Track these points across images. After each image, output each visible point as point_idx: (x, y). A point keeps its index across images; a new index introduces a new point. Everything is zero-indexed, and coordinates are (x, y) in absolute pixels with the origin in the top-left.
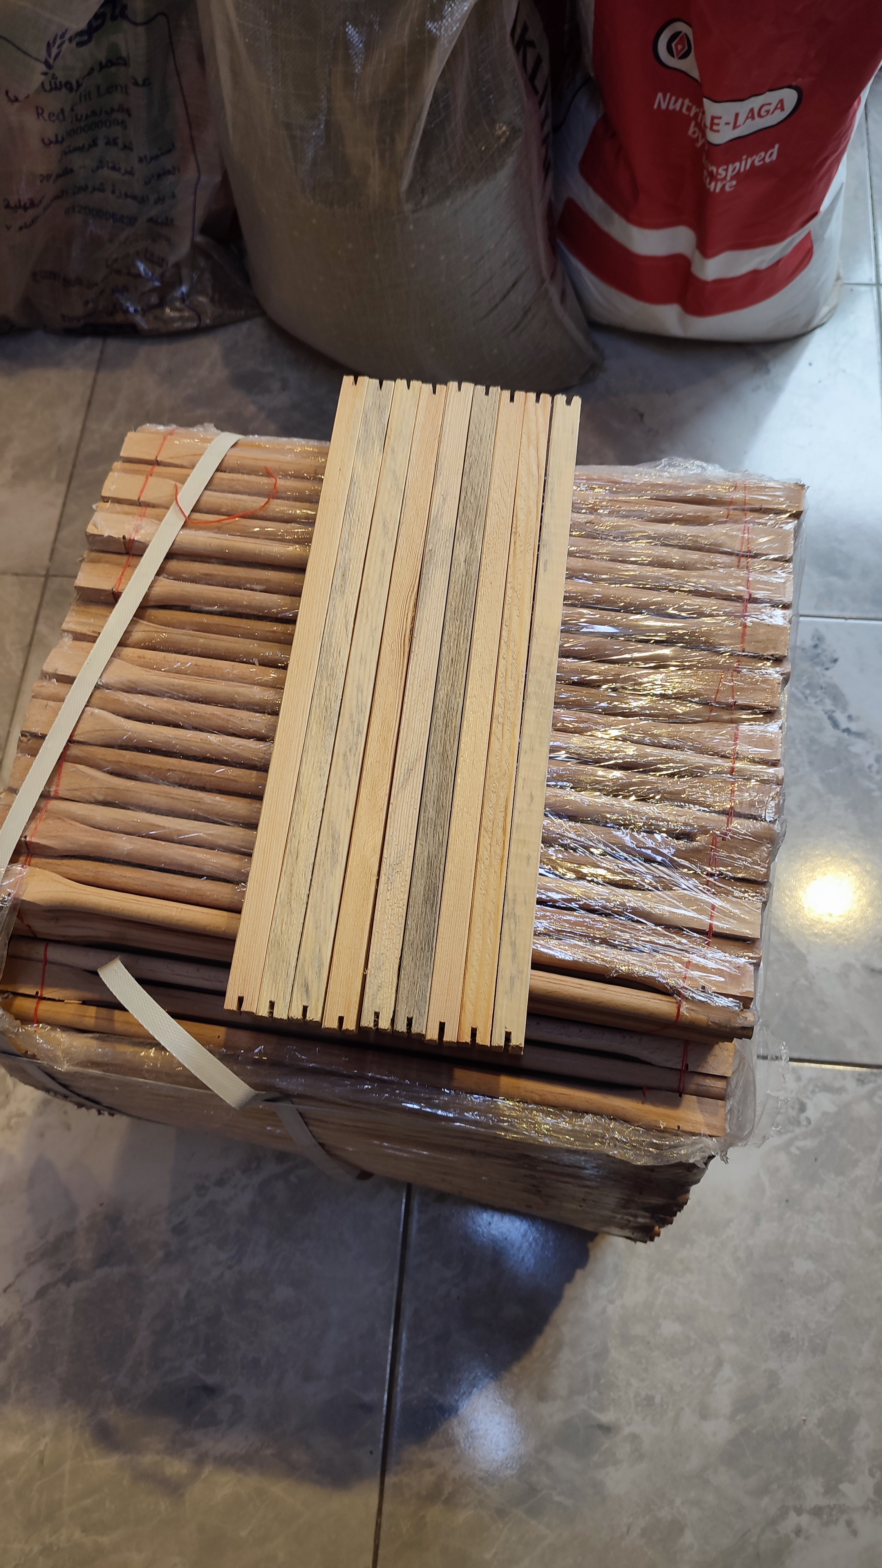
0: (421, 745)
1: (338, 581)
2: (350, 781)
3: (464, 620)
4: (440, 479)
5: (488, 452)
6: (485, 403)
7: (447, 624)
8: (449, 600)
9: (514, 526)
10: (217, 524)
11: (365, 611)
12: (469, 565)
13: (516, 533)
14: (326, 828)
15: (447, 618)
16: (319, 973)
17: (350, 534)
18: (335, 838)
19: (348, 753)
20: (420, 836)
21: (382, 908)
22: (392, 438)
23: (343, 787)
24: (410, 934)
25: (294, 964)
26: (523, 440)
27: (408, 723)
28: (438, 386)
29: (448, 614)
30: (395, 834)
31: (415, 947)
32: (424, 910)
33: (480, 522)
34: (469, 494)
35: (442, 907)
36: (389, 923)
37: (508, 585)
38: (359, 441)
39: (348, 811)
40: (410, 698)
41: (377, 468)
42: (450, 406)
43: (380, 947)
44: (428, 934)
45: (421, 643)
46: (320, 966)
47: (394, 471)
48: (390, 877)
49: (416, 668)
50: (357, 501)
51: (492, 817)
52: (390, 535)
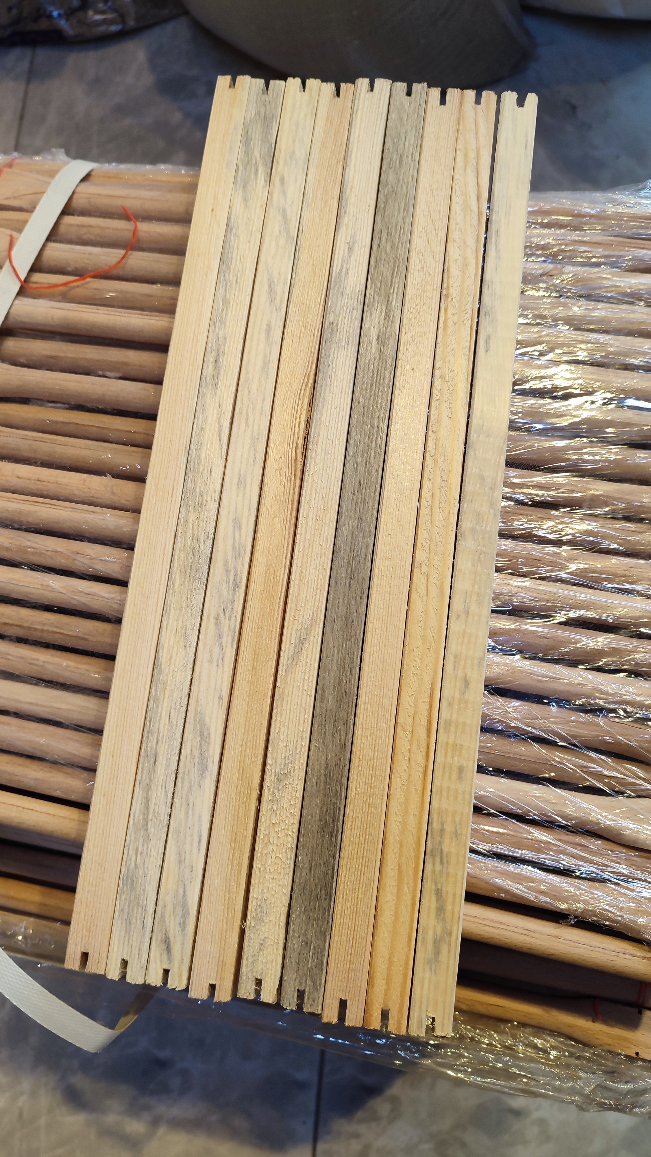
0: (317, 604)
1: (209, 370)
2: (223, 654)
3: (376, 425)
4: (345, 220)
5: (410, 179)
6: (406, 107)
7: (353, 430)
8: (356, 395)
9: (445, 286)
10: (62, 288)
11: (244, 411)
12: (384, 343)
13: (447, 296)
14: (192, 722)
15: (353, 421)
16: (183, 925)
17: (226, 302)
18: (203, 735)
19: (222, 615)
20: (315, 734)
21: (265, 835)
22: (281, 162)
23: (215, 664)
24: (301, 874)
25: (151, 909)
26: (458, 160)
27: (301, 573)
28: (343, 86)
29: (355, 416)
30: (282, 730)
31: (307, 892)
32: (320, 840)
33: (398, 281)
34: (384, 239)
35: (344, 837)
36: (274, 856)
37: (437, 372)
38: (237, 169)
39: (221, 698)
40: (303, 536)
41: (262, 206)
42: (359, 112)
43: (262, 891)
44: (326, 875)
45: (318, 457)
46: (185, 915)
47: (284, 211)
48: (276, 791)
49: (311, 494)
50: (234, 255)
51: (412, 711)
52: (278, 302)
